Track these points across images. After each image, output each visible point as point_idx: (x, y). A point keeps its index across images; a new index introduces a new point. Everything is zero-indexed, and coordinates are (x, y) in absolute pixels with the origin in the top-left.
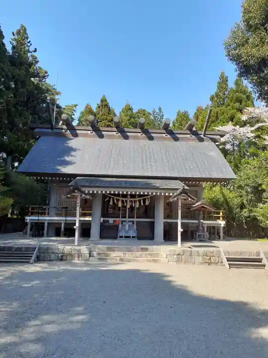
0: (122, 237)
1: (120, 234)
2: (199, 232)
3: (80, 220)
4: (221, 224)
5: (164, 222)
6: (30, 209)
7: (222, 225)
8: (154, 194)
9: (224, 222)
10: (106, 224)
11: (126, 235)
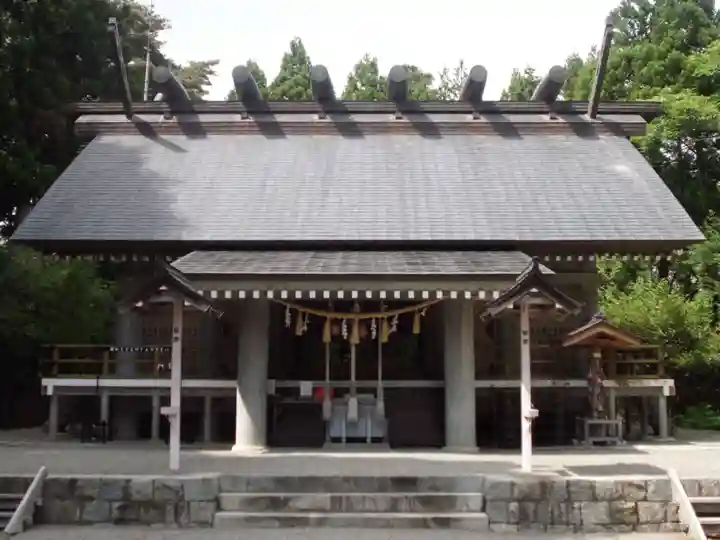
0: (337, 440)
1: (333, 432)
2: (591, 417)
3: (183, 389)
4: (660, 389)
5: (478, 391)
6: (56, 356)
7: (667, 393)
8: (440, 295)
9: (671, 382)
10: (288, 400)
11: (352, 434)
